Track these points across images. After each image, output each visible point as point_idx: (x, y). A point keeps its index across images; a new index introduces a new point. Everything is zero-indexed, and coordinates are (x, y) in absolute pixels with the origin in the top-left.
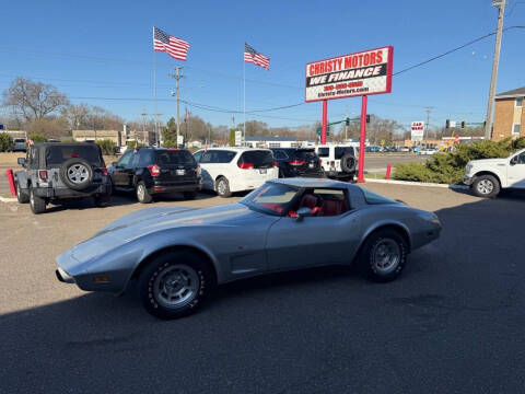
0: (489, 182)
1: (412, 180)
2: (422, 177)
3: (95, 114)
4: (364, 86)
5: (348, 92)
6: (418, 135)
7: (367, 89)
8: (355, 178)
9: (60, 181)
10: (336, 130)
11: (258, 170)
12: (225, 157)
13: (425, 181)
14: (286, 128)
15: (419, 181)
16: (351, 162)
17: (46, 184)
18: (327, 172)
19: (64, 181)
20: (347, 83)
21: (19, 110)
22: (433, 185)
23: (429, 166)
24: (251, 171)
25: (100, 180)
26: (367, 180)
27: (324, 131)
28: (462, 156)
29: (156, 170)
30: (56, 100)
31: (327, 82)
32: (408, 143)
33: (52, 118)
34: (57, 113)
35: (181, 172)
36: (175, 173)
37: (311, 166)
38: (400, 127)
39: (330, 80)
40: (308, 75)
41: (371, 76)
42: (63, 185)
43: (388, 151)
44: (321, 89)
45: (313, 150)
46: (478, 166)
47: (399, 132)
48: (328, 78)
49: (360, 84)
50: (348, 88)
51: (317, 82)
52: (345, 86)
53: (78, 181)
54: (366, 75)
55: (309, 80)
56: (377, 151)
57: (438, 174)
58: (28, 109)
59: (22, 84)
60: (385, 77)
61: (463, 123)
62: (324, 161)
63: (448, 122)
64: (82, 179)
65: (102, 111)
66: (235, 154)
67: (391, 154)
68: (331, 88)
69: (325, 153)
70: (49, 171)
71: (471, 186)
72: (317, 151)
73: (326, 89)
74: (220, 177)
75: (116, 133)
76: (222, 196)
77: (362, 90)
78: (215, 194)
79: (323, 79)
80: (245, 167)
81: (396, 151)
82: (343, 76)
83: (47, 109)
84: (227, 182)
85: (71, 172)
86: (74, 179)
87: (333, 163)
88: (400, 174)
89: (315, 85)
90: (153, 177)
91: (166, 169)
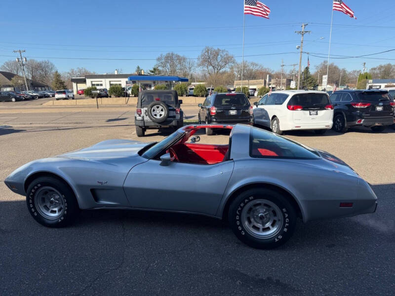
3: (251, 67)
9: (148, 117)
11: (308, 112)
12: (279, 99)
17: (140, 118)
19: (149, 117)
21: (206, 69)
24: (299, 113)
25: (174, 117)
29: (214, 110)
30: (228, 60)
33: (224, 73)
34: (227, 69)
35: (233, 112)
36: (228, 113)
37: (379, 109)
42: (149, 119)
53: (158, 117)
58: (211, 67)
59: (207, 52)
64: (161, 115)
65: (257, 65)
66: (287, 96)
70: (142, 109)
74: (274, 117)
75: (262, 81)
83: (221, 67)
85: (154, 110)
86: (156, 115)
90: (211, 116)
91: (221, 110)
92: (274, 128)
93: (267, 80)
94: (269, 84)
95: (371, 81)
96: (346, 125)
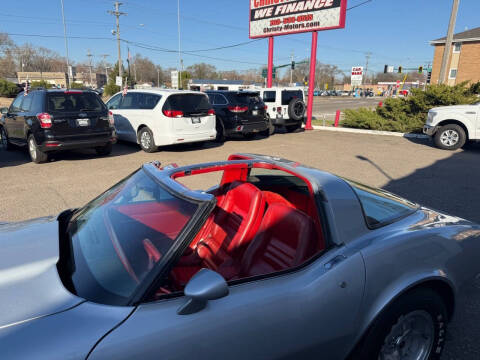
0: (454, 133)
1: (363, 128)
2: (374, 125)
3: (41, 54)
4: (315, 20)
5: (297, 26)
6: (357, 80)
7: (318, 24)
8: (303, 126)
10: (282, 74)
11: (189, 119)
13: (376, 129)
14: (234, 71)
15: (370, 128)
16: (299, 108)
18: (273, 120)
20: (296, 16)
22: (385, 133)
23: (380, 112)
24: (180, 120)
26: (315, 127)
27: (270, 74)
28: (417, 102)
29: (47, 120)
31: (273, 16)
32: (347, 88)
35: (83, 122)
36: (75, 123)
37: (255, 113)
38: (340, 71)
39: (276, 13)
40: (253, 7)
41: (323, 8)
43: (329, 95)
44: (266, 23)
45: (257, 94)
46: (442, 113)
47: (339, 77)
48: (274, 11)
49: (310, 17)
50: (296, 23)
51: (262, 16)
52: (293, 20)
54: (316, 7)
55: (253, 12)
56: (320, 95)
57: (391, 121)
60: (338, 9)
61: (400, 69)
62: (270, 106)
63: (386, 67)
65: (49, 52)
66: (159, 98)
67: (332, 98)
68: (278, 22)
69: (271, 97)
71: (433, 136)
72: (262, 96)
73: (272, 23)
74: (142, 127)
75: (63, 74)
76: (146, 150)
77: (312, 25)
78: (138, 148)
79: (270, 10)
80: (172, 115)
81: (336, 95)
82: (291, 8)
84: (150, 134)
87: (279, 109)
88: (349, 121)
89: (259, 19)
90: (44, 129)
91: (61, 118)
92: (145, 144)
93: (71, 74)
94: (75, 80)
95: (191, 81)
96: (224, 133)
